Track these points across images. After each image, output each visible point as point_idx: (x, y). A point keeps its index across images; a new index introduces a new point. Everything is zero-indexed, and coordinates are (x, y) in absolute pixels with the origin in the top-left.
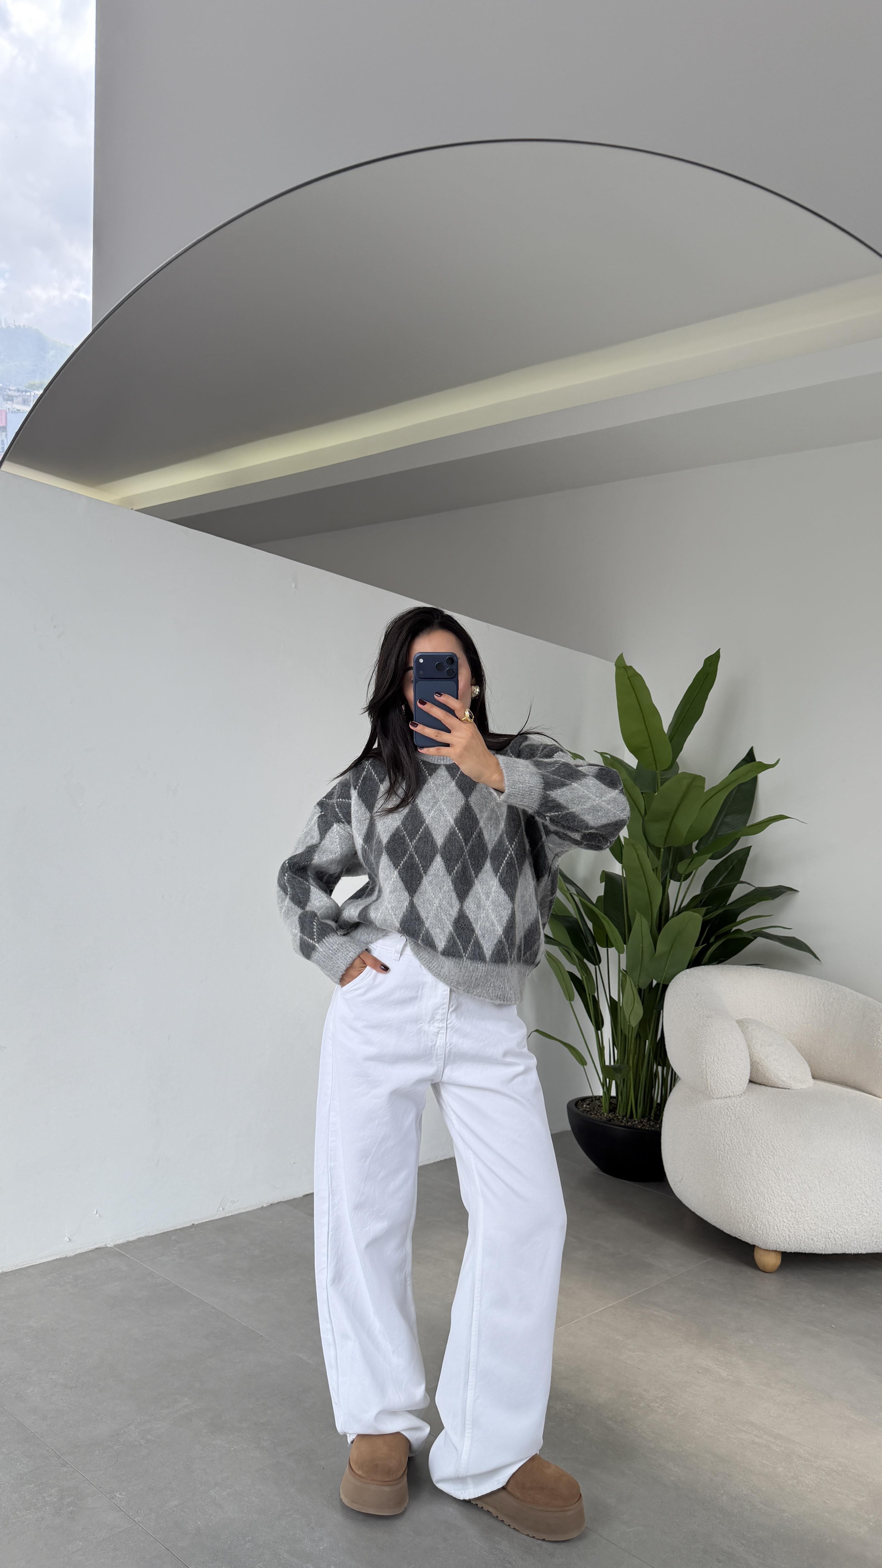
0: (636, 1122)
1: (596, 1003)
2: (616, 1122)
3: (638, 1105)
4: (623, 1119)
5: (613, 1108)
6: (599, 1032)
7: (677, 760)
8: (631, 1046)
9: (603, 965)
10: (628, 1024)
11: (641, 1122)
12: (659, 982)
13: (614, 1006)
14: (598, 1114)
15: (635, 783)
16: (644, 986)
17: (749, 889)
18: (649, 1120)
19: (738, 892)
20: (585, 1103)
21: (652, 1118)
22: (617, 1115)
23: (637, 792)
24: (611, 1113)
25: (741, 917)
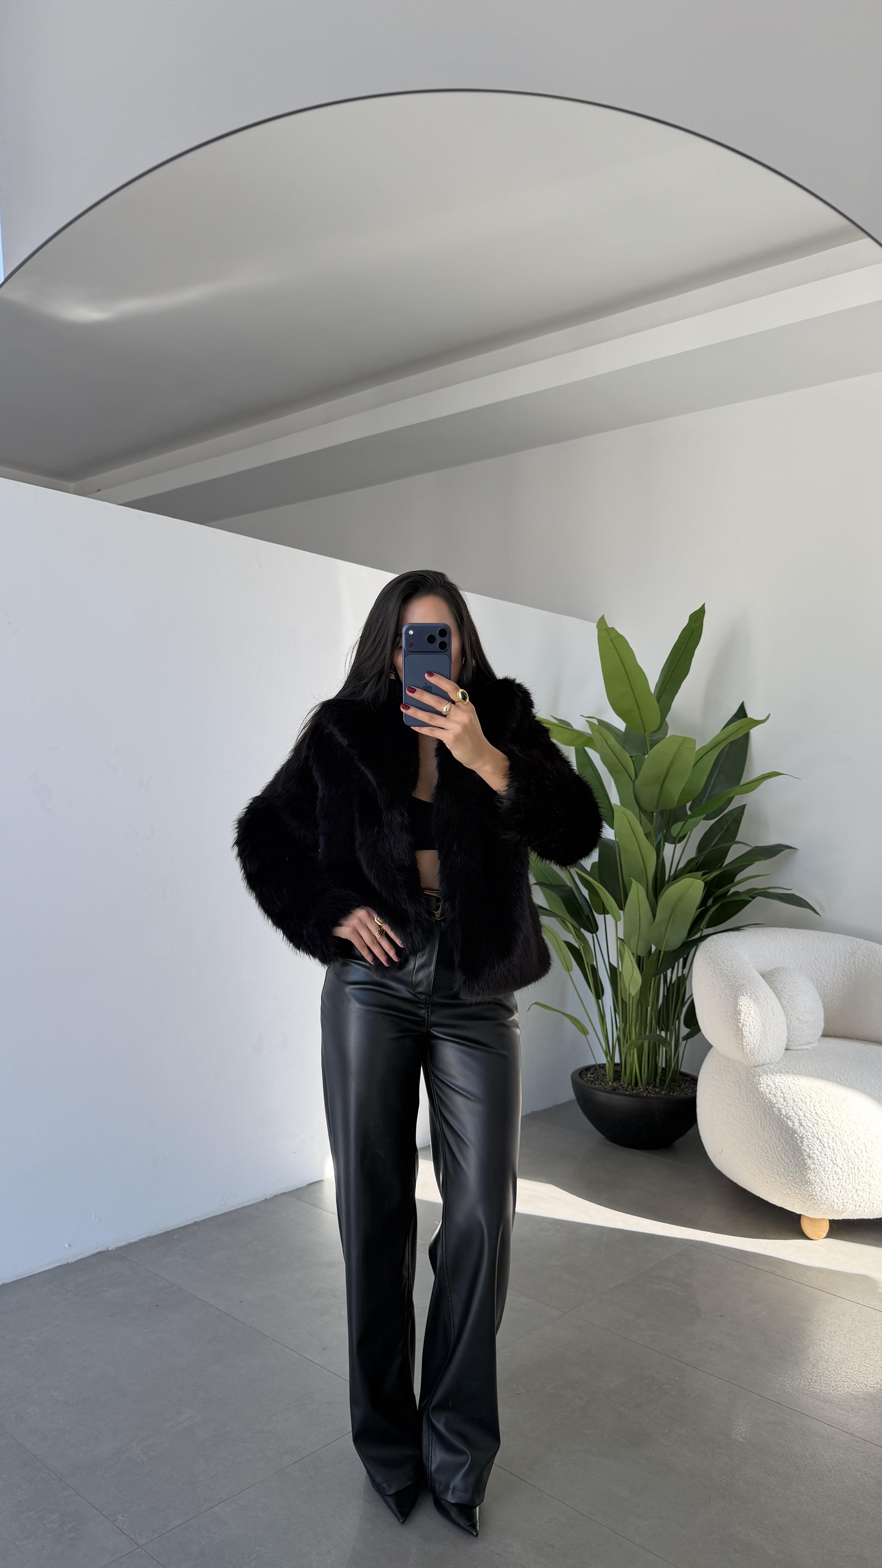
1: (594, 971)
2: (621, 1091)
4: (628, 1088)
5: (617, 1077)
6: (600, 1001)
7: (668, 720)
8: (633, 1012)
10: (628, 992)
11: (647, 1089)
12: (659, 949)
13: (614, 973)
14: (603, 1084)
15: (624, 748)
16: (642, 953)
17: (744, 849)
18: (655, 1087)
19: (734, 853)
20: (589, 1073)
21: (657, 1085)
22: (622, 1083)
23: (626, 757)
24: (615, 1082)
25: (738, 878)
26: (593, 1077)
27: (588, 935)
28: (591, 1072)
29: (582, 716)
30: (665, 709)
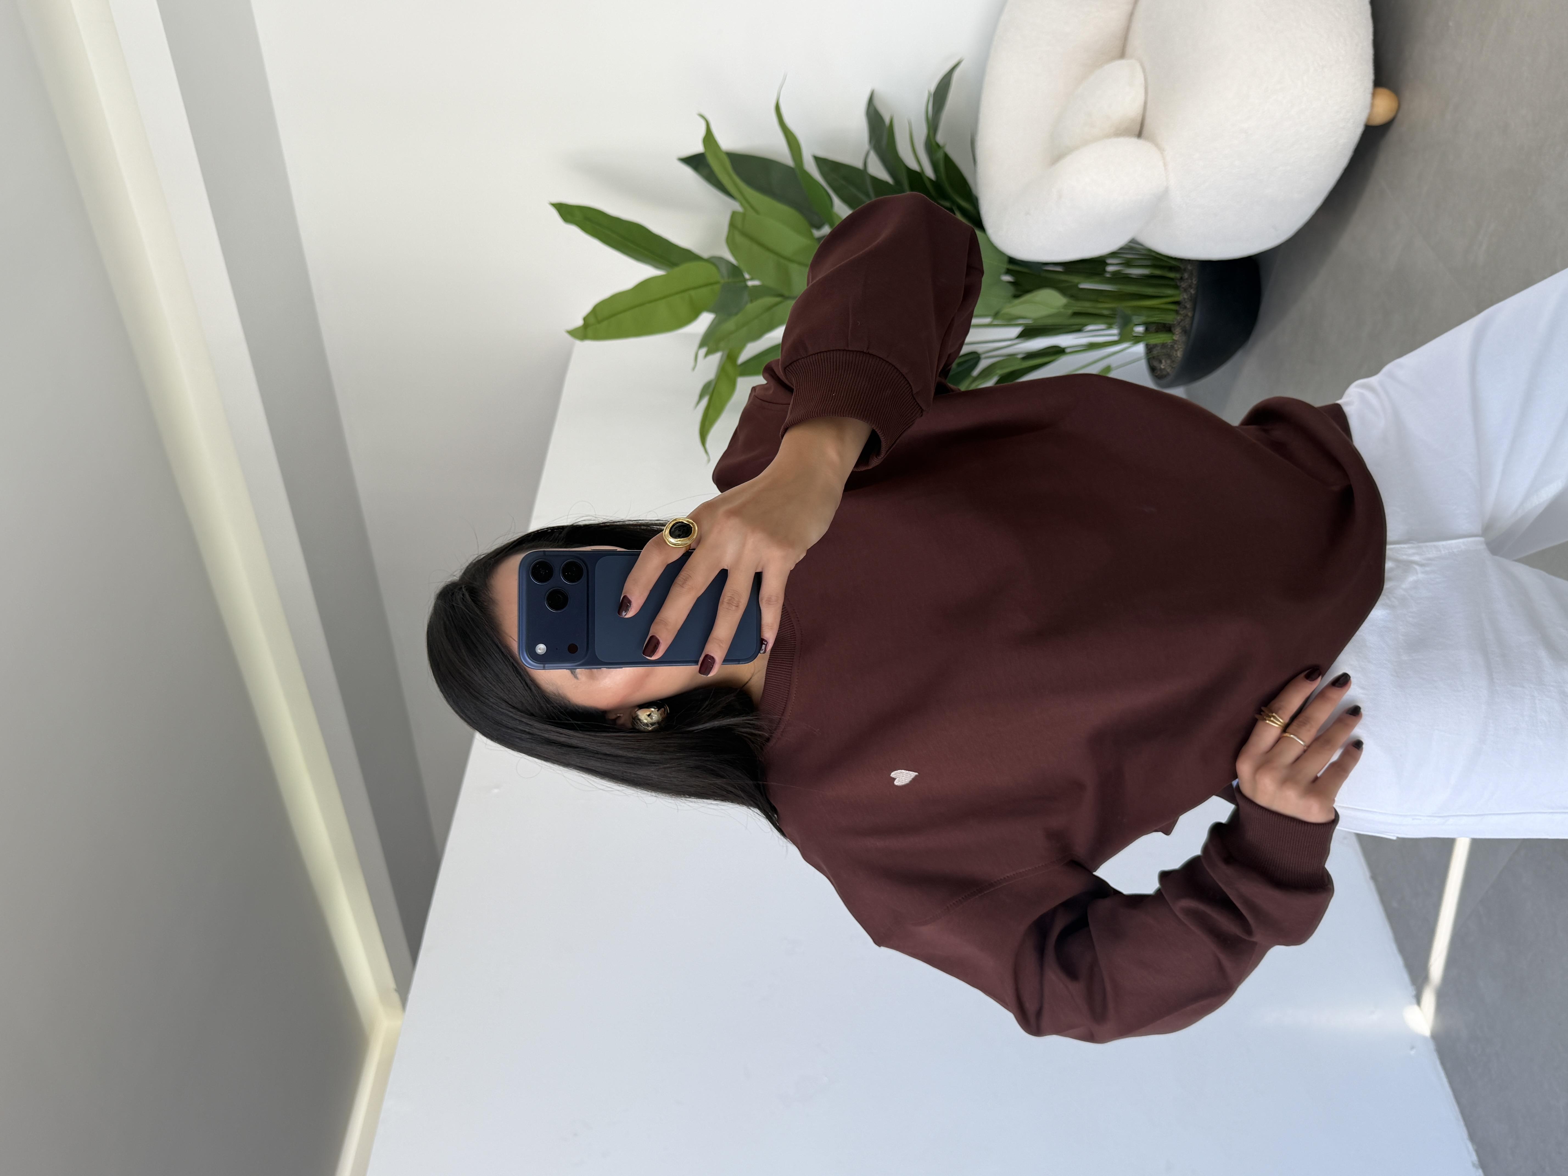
0: (1186, 297)
1: (1030, 356)
2: (1187, 323)
3: (1162, 295)
4: (1181, 314)
5: (1167, 328)
6: (1068, 350)
7: (705, 255)
8: (1086, 306)
9: (979, 348)
10: (1062, 310)
11: (1186, 289)
12: (1004, 270)
13: (1028, 333)
14: (1176, 346)
15: (736, 314)
16: (1011, 290)
17: (873, 157)
18: (1182, 279)
19: (878, 170)
20: (1158, 368)
22: (1175, 323)
23: (753, 307)
24: (1173, 329)
25: (913, 165)
26: (1166, 361)
27: (983, 364)
28: (1156, 364)
29: (694, 369)
30: (687, 256)
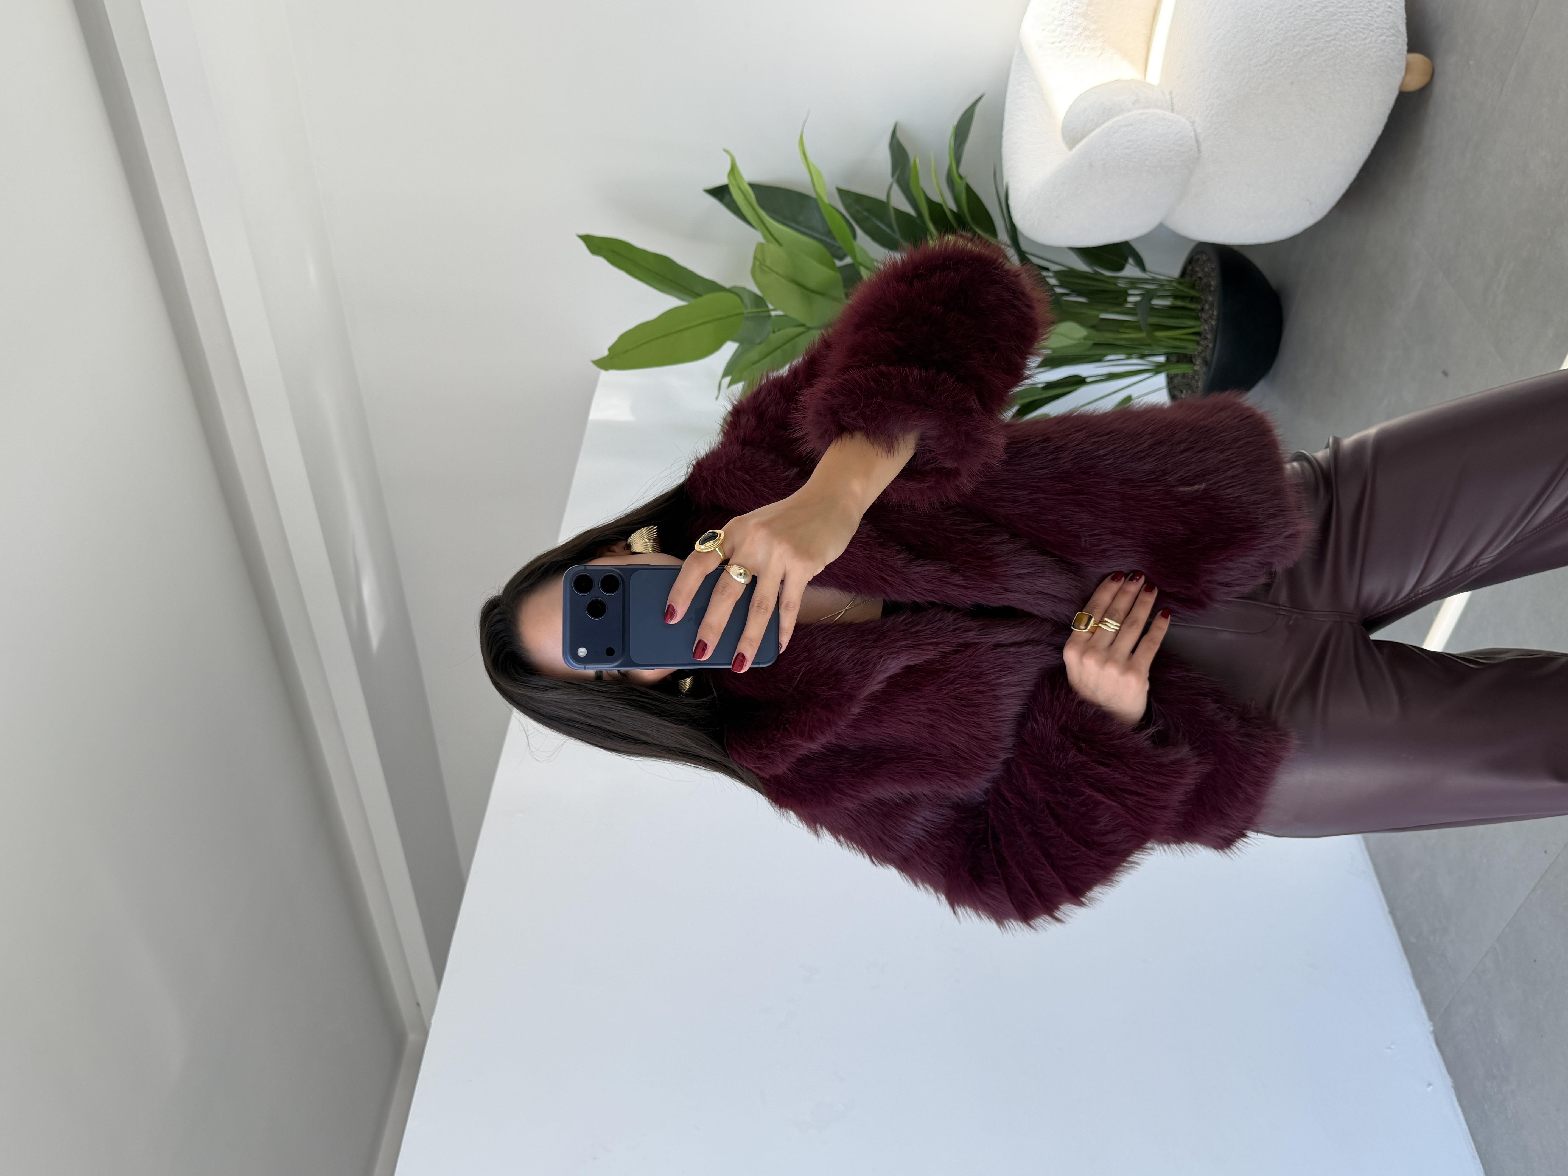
1: (1051, 385)
2: (1208, 354)
3: (1183, 325)
5: (1188, 359)
6: (1088, 380)
7: (729, 285)
8: (1106, 337)
10: (1082, 341)
11: (1206, 321)
13: (1049, 362)
14: (1197, 377)
15: (760, 343)
17: (896, 190)
19: (900, 202)
21: (1199, 307)
23: (776, 337)
25: (935, 196)
30: (712, 287)
